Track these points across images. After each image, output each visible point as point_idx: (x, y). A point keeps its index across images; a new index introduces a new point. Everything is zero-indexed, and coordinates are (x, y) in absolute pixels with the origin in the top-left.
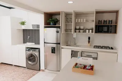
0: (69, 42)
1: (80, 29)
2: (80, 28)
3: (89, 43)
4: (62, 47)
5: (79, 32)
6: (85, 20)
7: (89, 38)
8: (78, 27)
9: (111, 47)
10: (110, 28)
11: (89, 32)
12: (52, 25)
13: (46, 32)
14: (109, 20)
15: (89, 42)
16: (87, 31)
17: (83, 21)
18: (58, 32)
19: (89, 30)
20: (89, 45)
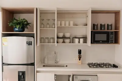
0: (46, 59)
1: (64, 37)
2: (64, 35)
3: (80, 60)
4: (38, 69)
5: (64, 42)
6: (72, 23)
7: (80, 52)
8: (61, 35)
9: (113, 65)
10: (111, 36)
11: (79, 42)
12: (17, 31)
13: (5, 44)
14: (108, 25)
15: (80, 58)
16: (77, 40)
17: (69, 25)
18: (29, 43)
19: (79, 38)
20: (80, 63)
